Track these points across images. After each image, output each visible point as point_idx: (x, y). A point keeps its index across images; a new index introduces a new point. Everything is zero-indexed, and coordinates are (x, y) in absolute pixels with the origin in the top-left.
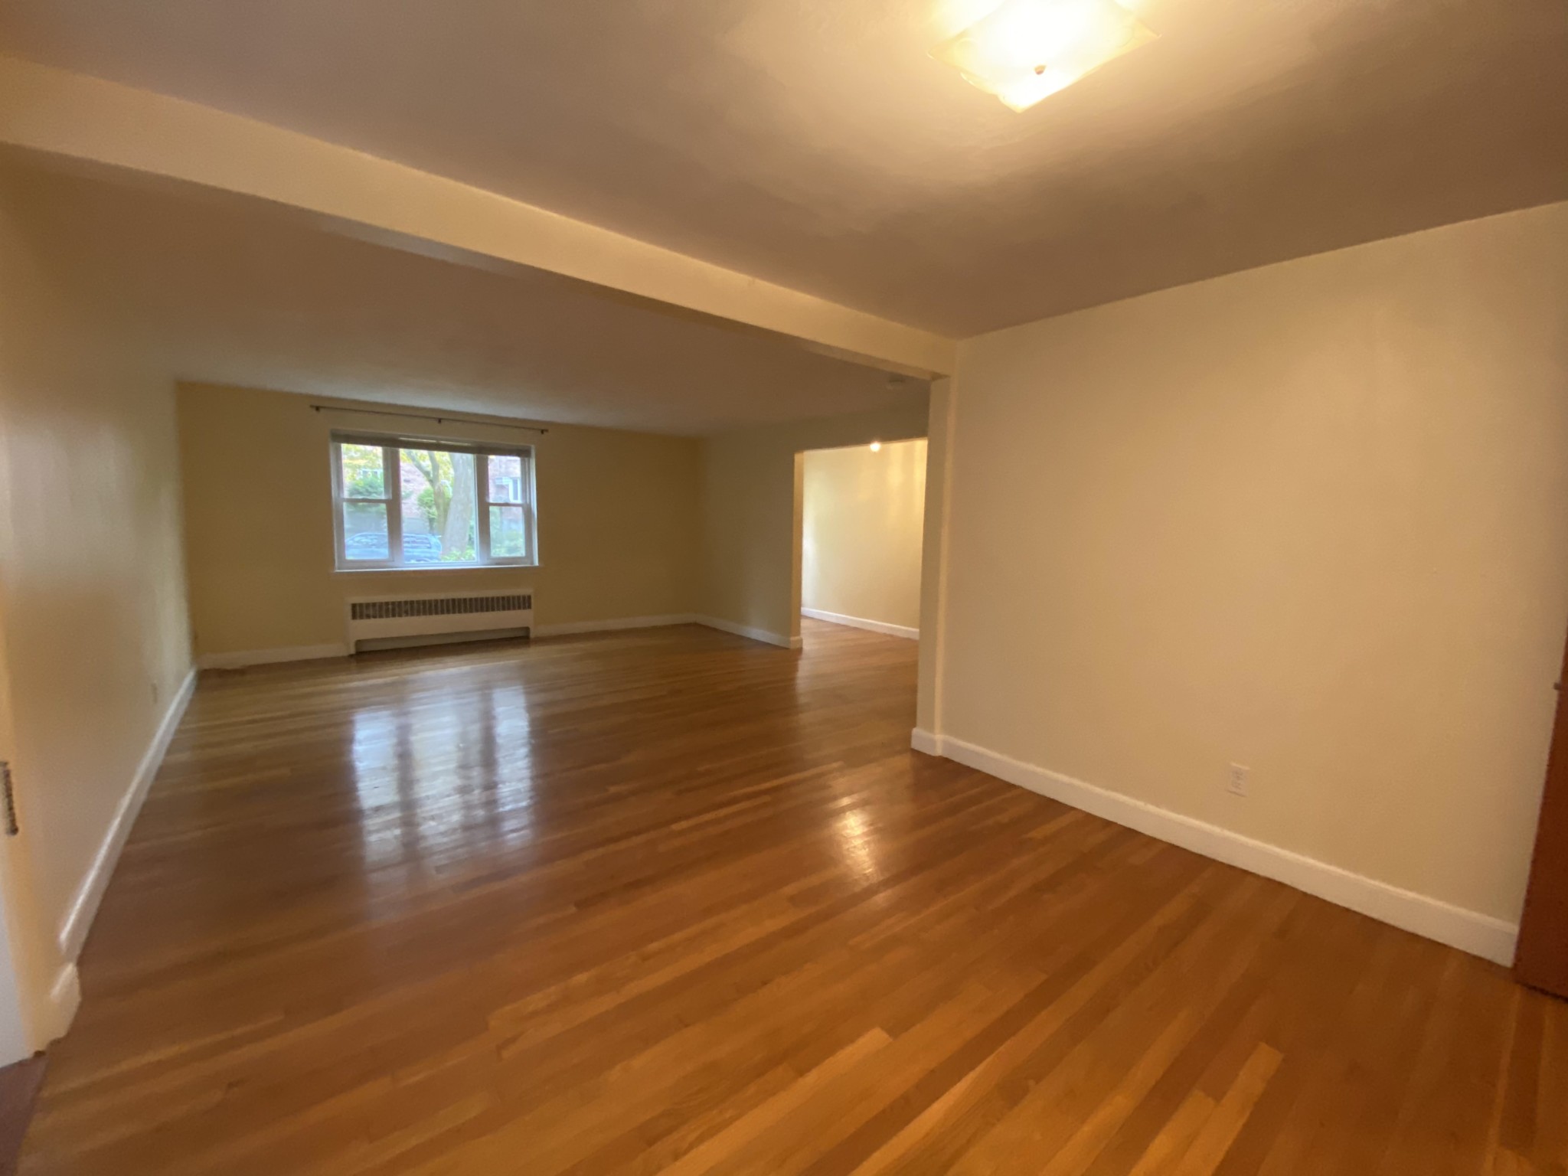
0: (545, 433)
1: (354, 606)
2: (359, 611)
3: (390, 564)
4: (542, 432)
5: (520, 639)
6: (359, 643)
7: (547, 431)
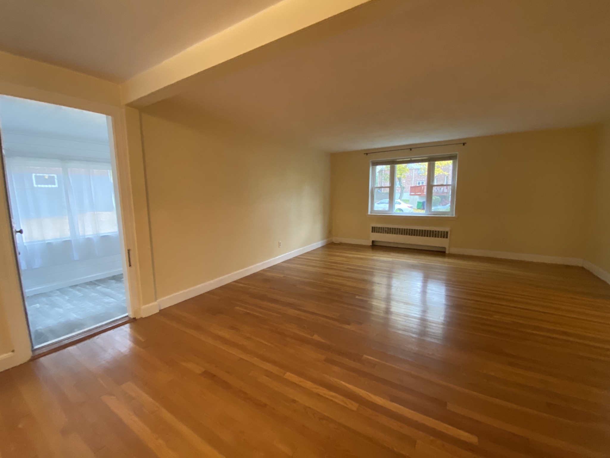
0: (465, 144)
1: (373, 227)
2: (374, 230)
3: (389, 212)
4: (464, 144)
5: (440, 253)
6: (373, 242)
7: (466, 143)
